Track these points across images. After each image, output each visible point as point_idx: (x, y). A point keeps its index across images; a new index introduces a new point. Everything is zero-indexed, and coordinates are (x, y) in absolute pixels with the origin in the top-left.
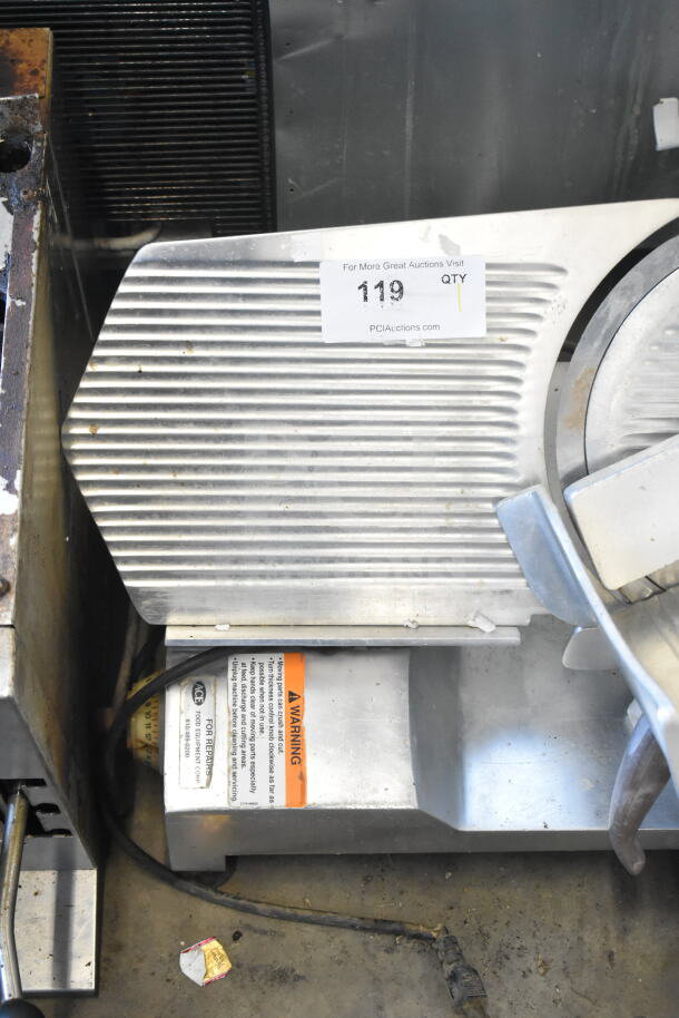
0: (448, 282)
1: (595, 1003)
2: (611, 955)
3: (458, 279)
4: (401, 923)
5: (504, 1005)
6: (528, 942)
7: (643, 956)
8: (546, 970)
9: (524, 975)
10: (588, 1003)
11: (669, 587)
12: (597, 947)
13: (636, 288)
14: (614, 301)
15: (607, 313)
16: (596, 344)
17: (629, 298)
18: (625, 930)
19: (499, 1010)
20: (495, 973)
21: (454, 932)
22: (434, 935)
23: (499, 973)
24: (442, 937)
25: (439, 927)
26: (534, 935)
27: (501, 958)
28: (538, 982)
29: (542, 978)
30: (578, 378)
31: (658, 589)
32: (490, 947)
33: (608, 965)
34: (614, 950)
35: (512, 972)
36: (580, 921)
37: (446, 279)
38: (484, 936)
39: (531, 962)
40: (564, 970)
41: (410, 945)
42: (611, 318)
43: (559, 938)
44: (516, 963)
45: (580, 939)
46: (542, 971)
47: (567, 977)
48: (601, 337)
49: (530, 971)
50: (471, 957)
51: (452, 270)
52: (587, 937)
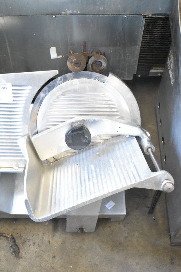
0: (3, 89)
1: (44, 252)
2: (49, 242)
3: (5, 88)
4: (2, 233)
5: (23, 253)
6: (31, 238)
7: (57, 242)
8: (34, 245)
9: (29, 246)
10: (43, 253)
11: (58, 159)
12: (47, 239)
13: (46, 91)
14: (42, 94)
15: (40, 97)
16: (38, 104)
17: (45, 93)
18: (53, 236)
19: (22, 254)
20: (22, 245)
21: (15, 236)
22: (9, 236)
23: (24, 245)
24: (10, 237)
25: (10, 235)
26: (33, 237)
27: (25, 242)
28: (32, 248)
29: (33, 247)
30: (34, 112)
31: (55, 160)
32: (22, 239)
33: (48, 244)
34: (50, 240)
35: (26, 245)
36: (44, 234)
37: (3, 88)
38: (21, 236)
39: (31, 243)
40: (38, 245)
41: (4, 238)
42: (41, 98)
43: (38, 237)
44: (28, 243)
45: (43, 238)
46: (33, 245)
47: (39, 246)
48: (39, 102)
49: (31, 245)
50: (18, 241)
51: (4, 86)
52: (45, 237)
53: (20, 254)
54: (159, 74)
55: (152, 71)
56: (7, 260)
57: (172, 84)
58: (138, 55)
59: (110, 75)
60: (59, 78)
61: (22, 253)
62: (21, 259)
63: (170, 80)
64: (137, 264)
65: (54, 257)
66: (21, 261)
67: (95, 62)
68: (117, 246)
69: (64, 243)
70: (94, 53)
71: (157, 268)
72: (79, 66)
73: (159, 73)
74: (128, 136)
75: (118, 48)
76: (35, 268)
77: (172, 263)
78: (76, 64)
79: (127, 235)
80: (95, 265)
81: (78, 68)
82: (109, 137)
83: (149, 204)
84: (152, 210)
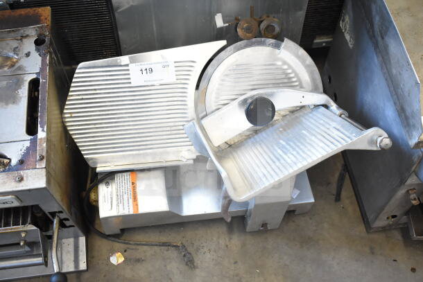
2: (227, 246)
3: (167, 66)
4: (170, 243)
5: (199, 262)
6: (204, 244)
7: (236, 245)
8: (210, 251)
9: (204, 253)
10: (221, 259)
11: (232, 145)
12: (223, 244)
14: (209, 69)
18: (231, 238)
20: (196, 253)
21: (185, 244)
22: (179, 245)
23: (198, 253)
24: (181, 245)
25: (180, 243)
26: (206, 242)
27: (198, 250)
28: (208, 255)
30: (202, 90)
31: (229, 145)
32: (195, 246)
33: (226, 248)
34: (228, 244)
35: (201, 253)
36: (218, 237)
37: (164, 66)
38: (193, 244)
39: (206, 250)
40: (215, 251)
41: (173, 248)
43: (213, 242)
44: (202, 251)
45: (219, 242)
46: (208, 252)
48: (207, 79)
50: (190, 249)
51: (165, 64)
52: (221, 242)
53: (195, 264)
54: (324, 44)
55: (317, 41)
56: (181, 273)
57: (351, 46)
58: (303, 22)
59: (286, 39)
60: (229, 48)
61: (197, 262)
62: (197, 270)
63: (348, 43)
64: (334, 258)
65: (236, 263)
66: (197, 271)
67: (268, 27)
68: (306, 241)
69: (244, 245)
70: (264, 17)
71: (357, 261)
72: (251, 33)
73: (324, 42)
74: (313, 107)
75: (281, 15)
76: (215, 278)
77: (373, 253)
78: (248, 30)
79: (314, 228)
80: (286, 265)
81: (250, 35)
82: (288, 113)
83: (334, 192)
84: (338, 198)
